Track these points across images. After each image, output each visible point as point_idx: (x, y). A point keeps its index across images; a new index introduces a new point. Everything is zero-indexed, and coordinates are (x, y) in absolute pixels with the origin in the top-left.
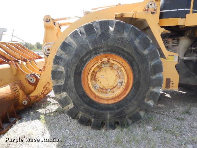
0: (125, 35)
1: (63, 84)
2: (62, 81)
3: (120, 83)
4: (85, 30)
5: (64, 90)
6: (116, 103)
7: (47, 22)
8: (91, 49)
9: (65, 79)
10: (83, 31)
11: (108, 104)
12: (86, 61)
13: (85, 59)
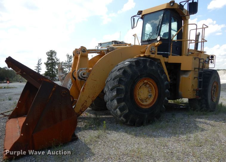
0: (154, 68)
1: (123, 97)
2: (122, 95)
3: (149, 95)
4: (135, 63)
5: (123, 101)
6: (150, 107)
7: (83, 52)
8: (139, 74)
9: (124, 94)
10: (134, 64)
11: (146, 108)
12: (136, 82)
13: (135, 81)
